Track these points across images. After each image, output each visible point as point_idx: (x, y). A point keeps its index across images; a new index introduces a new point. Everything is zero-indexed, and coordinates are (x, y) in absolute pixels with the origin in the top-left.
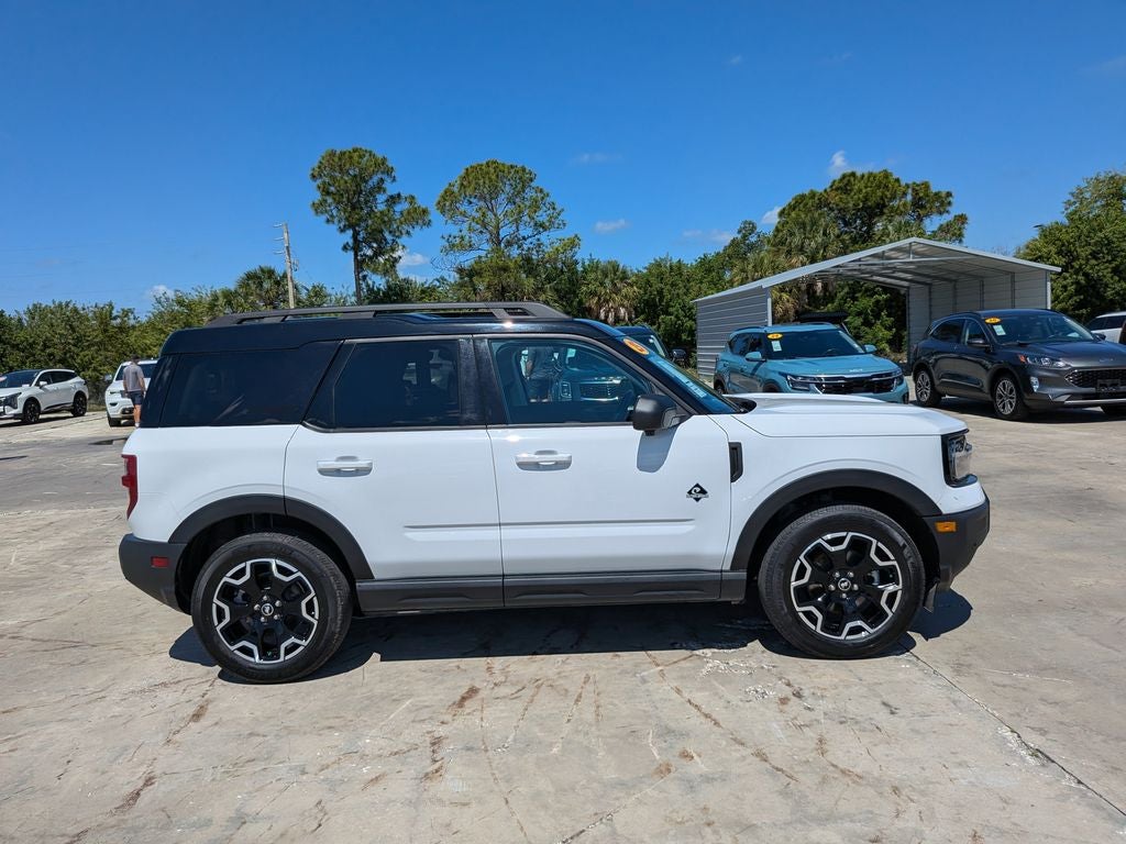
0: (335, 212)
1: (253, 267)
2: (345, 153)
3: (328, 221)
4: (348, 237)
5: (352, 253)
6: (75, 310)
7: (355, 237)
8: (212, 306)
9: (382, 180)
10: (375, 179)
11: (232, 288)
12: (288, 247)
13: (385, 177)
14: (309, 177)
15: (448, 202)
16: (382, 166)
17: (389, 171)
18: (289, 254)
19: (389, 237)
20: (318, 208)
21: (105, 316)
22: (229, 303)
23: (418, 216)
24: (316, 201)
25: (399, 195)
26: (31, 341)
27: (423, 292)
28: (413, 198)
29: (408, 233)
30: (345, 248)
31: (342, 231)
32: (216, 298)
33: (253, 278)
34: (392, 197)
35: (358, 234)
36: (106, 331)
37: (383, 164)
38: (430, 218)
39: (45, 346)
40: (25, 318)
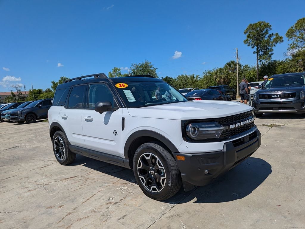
0: (251, 42)
1: (229, 61)
2: (254, 24)
3: (248, 45)
4: (255, 49)
5: (256, 54)
6: (187, 77)
7: (257, 49)
8: (216, 73)
9: (267, 30)
10: (265, 30)
11: (222, 68)
12: (237, 55)
13: (268, 29)
14: (244, 33)
15: (290, 33)
16: (268, 26)
17: (269, 27)
18: (238, 57)
19: (269, 48)
20: (246, 42)
21: (192, 78)
22: (221, 72)
23: (279, 39)
24: (245, 40)
25: (272, 34)
26: (177, 84)
27: (279, 64)
28: (277, 34)
29: (275, 45)
30: (254, 53)
31: (253, 47)
32: (218, 70)
33: (229, 64)
34: (270, 35)
35: (258, 48)
36: (192, 81)
37: (267, 25)
38: (283, 39)
39: (180, 85)
40: (177, 79)
